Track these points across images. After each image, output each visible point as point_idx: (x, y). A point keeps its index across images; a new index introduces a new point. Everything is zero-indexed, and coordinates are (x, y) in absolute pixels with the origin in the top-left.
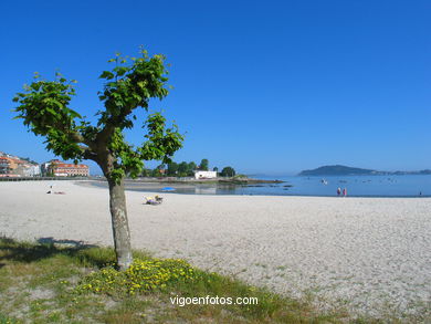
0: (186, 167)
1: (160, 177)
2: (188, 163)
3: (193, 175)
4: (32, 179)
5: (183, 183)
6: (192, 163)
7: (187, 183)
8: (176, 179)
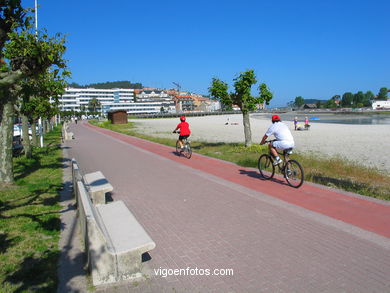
0: (362, 97)
1: (335, 107)
2: (364, 92)
3: (370, 105)
4: (213, 114)
5: (358, 114)
6: (369, 93)
7: (362, 113)
8: (351, 109)
